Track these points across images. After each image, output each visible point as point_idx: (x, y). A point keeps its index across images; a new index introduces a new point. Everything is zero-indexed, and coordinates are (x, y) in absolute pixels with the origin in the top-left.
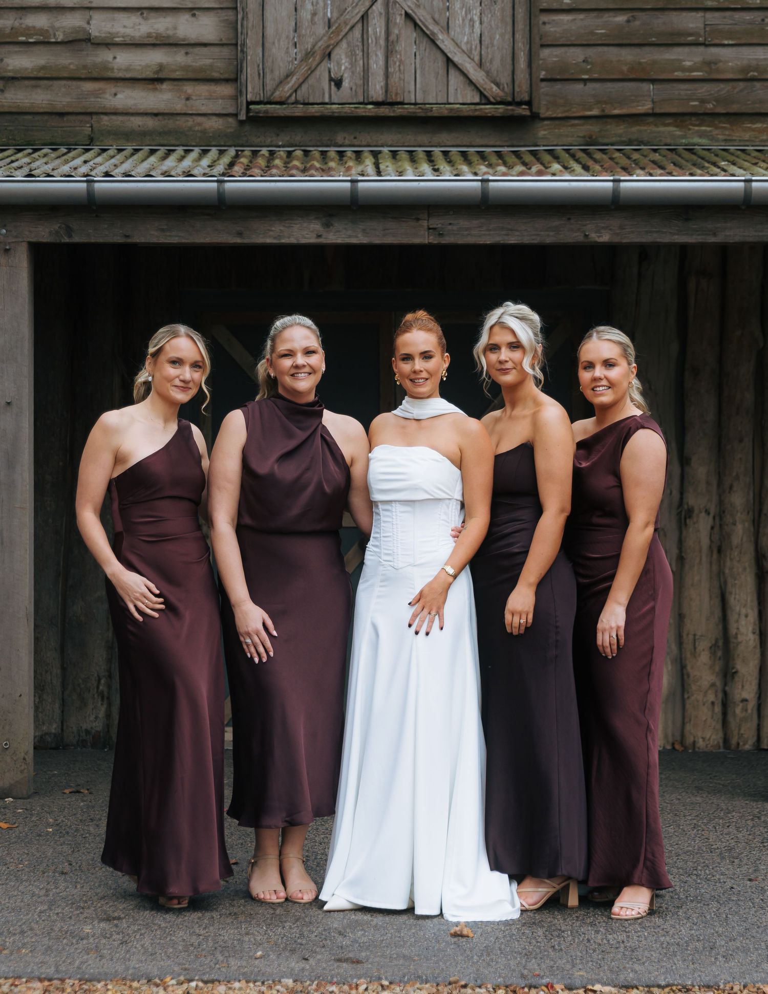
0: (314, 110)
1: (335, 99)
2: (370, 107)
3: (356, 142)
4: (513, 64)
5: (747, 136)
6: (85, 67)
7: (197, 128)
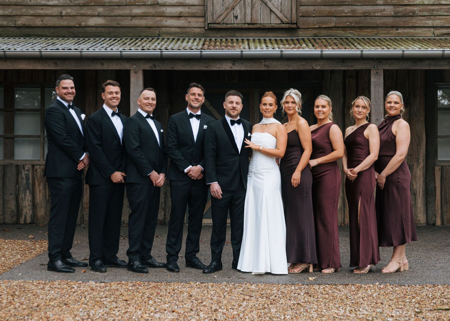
0: (229, 26)
1: (235, 23)
2: (246, 25)
3: (242, 36)
4: (291, 11)
5: (365, 34)
6: (157, 12)
7: (192, 32)
